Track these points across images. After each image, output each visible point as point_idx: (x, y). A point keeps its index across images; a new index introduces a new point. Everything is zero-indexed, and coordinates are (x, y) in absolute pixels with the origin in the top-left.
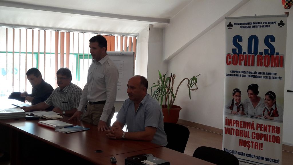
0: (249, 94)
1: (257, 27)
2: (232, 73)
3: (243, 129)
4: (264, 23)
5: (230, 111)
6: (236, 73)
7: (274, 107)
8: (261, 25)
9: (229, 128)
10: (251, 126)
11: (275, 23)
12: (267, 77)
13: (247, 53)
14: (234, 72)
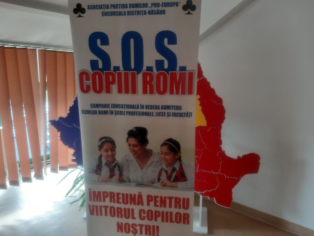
0: (130, 145)
1: (138, 13)
2: (95, 109)
3: (122, 206)
4: (152, 4)
5: (95, 177)
6: (101, 109)
7: (177, 166)
8: (147, 9)
9: (97, 206)
10: (136, 200)
11: (177, 4)
12: (163, 114)
13: (121, 68)
14: (97, 106)
